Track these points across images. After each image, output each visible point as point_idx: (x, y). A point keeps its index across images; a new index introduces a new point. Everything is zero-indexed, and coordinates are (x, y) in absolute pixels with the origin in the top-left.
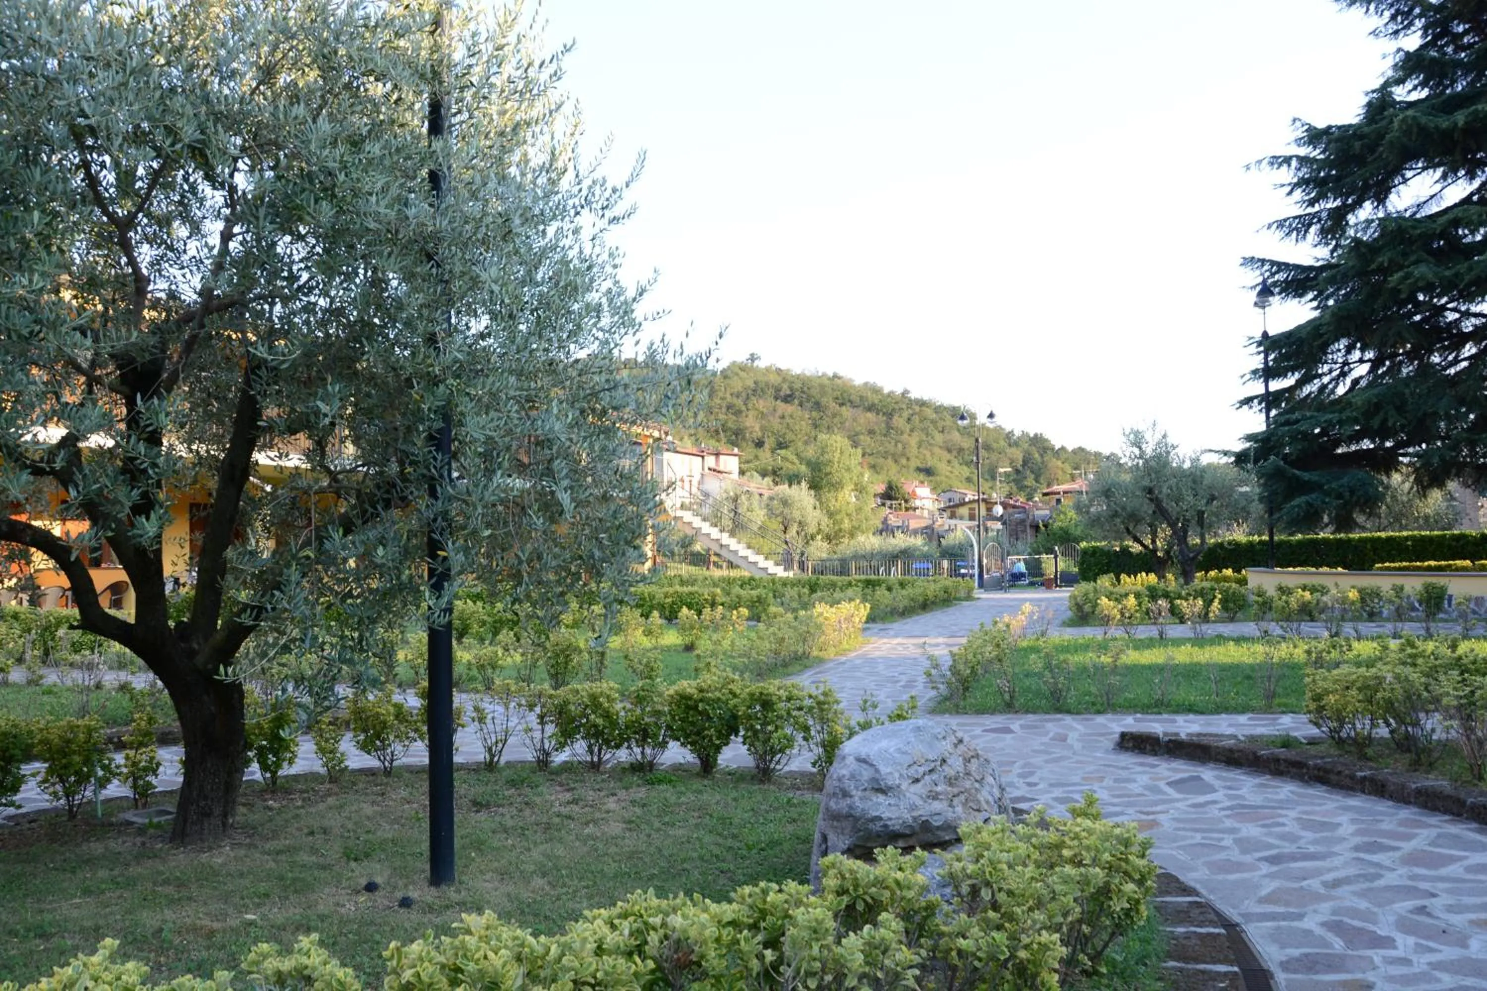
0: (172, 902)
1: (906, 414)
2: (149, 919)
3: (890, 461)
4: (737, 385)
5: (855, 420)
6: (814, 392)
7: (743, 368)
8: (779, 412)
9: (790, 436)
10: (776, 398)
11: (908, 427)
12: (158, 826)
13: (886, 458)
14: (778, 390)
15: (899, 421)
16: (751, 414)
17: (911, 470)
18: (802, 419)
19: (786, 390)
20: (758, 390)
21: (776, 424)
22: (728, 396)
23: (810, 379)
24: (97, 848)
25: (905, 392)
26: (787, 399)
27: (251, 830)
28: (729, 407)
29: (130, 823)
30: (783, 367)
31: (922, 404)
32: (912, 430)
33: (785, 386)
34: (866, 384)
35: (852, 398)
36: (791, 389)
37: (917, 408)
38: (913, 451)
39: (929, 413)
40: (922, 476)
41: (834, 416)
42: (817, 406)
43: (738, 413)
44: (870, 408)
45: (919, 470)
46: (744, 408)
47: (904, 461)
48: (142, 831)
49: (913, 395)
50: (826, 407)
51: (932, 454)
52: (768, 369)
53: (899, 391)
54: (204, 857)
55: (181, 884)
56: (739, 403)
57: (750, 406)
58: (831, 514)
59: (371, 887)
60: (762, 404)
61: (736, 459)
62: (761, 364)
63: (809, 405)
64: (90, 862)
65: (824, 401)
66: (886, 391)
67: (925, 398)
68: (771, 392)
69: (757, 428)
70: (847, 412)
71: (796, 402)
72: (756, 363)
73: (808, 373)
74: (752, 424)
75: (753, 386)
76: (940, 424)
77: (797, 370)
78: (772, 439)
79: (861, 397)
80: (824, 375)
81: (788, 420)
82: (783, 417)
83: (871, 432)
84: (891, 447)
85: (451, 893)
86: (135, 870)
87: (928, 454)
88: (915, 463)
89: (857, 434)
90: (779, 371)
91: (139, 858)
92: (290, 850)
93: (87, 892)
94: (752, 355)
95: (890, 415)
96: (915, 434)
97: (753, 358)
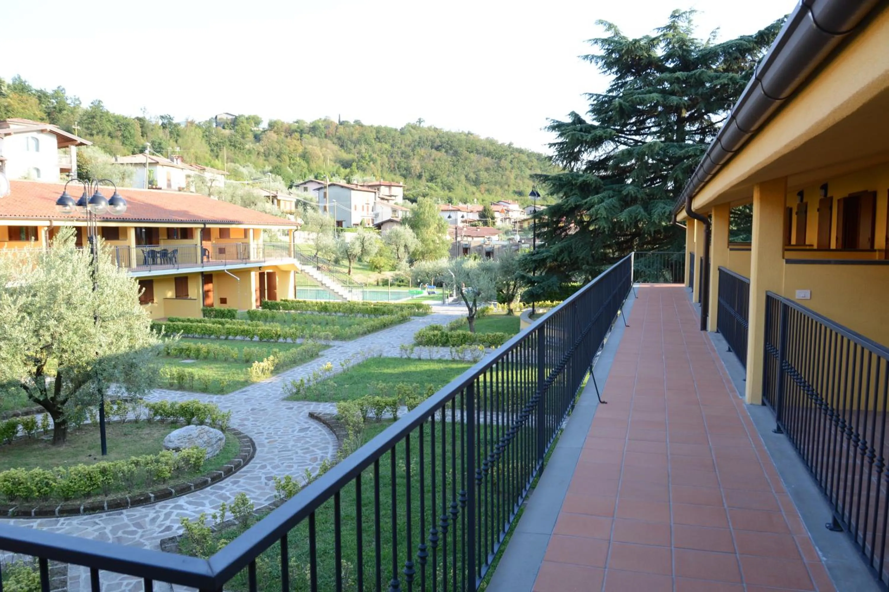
0: (51, 459)
1: (510, 158)
2: (46, 462)
3: (498, 187)
4: (408, 138)
5: (478, 161)
6: (455, 144)
7: (414, 127)
8: (433, 157)
9: (438, 172)
10: (432, 148)
11: (510, 165)
12: (49, 440)
13: (495, 185)
14: (433, 142)
15: (504, 163)
16: (416, 157)
17: (511, 192)
18: (446, 161)
19: (438, 143)
20: (420, 143)
21: (430, 165)
22: (403, 146)
23: (454, 135)
24: (35, 446)
25: (510, 145)
26: (437, 148)
27: (69, 441)
28: (402, 153)
29: (43, 439)
30: (438, 127)
31: (521, 151)
32: (512, 168)
33: (438, 140)
34: (487, 139)
35: (478, 148)
36: (441, 141)
37: (517, 155)
38: (512, 181)
39: (524, 158)
40: (516, 197)
41: (466, 159)
42: (456, 153)
43: (408, 157)
44: (488, 154)
45: (515, 192)
46: (411, 154)
47: (506, 187)
48: (46, 441)
49: (515, 146)
50: (461, 154)
51: (523, 183)
52: (429, 128)
53: (507, 143)
54: (59, 449)
55: (53, 455)
56: (408, 150)
57: (416, 152)
58: (423, 241)
59: (90, 456)
60: (422, 151)
61: (401, 189)
62: (425, 125)
63: (451, 152)
64: (35, 450)
65: (460, 150)
66: (500, 143)
67: (523, 148)
68: (429, 143)
69: (418, 167)
70: (473, 157)
71: (444, 150)
72: (422, 124)
73: (453, 131)
74: (415, 164)
75: (418, 139)
76: (530, 164)
77: (446, 129)
78: (427, 174)
79: (483, 148)
80: (463, 132)
81: (437, 162)
82: (434, 160)
83: (487, 169)
84: (499, 178)
85: (105, 457)
86: (44, 452)
87: (521, 182)
88: (513, 188)
89: (479, 171)
90: (436, 129)
91: (45, 449)
92: (78, 447)
93: (35, 457)
94: (420, 119)
95: (500, 158)
96: (513, 171)
97: (420, 121)
